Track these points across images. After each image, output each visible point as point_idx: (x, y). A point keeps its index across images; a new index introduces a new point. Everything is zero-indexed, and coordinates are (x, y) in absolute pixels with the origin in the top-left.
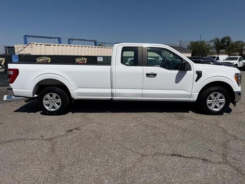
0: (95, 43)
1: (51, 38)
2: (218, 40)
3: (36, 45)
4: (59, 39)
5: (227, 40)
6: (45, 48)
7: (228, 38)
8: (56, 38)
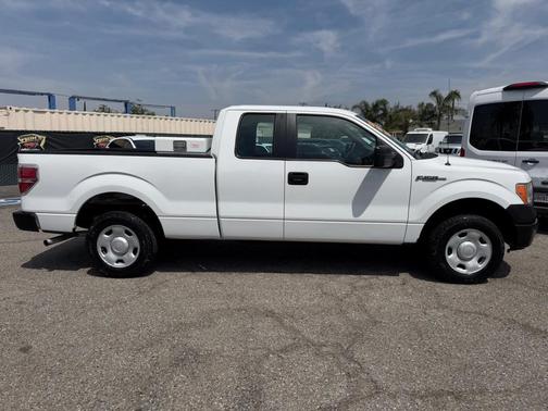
0: (126, 106)
1: (34, 94)
2: (366, 105)
3: (17, 111)
4: (50, 97)
5: (382, 107)
6: (34, 118)
7: (384, 102)
8: (42, 94)
